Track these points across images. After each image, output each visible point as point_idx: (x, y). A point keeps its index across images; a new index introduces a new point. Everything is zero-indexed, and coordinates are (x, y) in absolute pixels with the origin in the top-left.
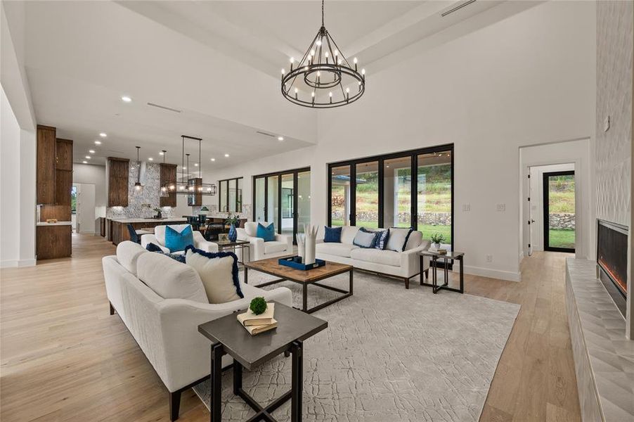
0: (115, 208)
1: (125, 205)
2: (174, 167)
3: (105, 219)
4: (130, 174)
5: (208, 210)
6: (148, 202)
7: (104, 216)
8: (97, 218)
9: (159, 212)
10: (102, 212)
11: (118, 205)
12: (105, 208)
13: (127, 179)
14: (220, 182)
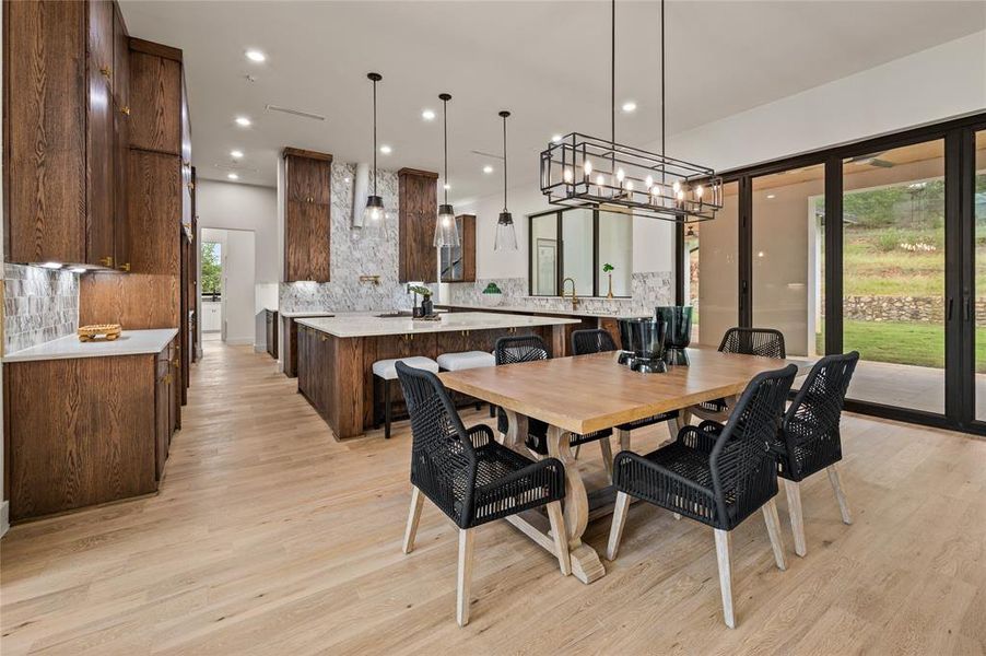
0: (299, 285)
1: (323, 278)
2: (431, 178)
3: (276, 314)
4: (334, 198)
5: (498, 291)
6: (373, 271)
7: (274, 307)
8: (258, 311)
9: (427, 297)
10: (269, 297)
11: (307, 278)
12: (277, 286)
13: (326, 207)
14: (531, 218)
